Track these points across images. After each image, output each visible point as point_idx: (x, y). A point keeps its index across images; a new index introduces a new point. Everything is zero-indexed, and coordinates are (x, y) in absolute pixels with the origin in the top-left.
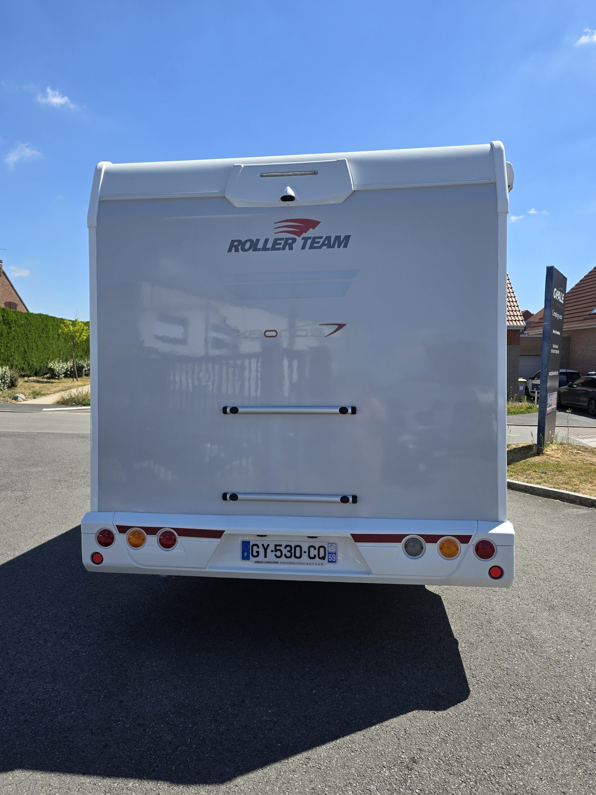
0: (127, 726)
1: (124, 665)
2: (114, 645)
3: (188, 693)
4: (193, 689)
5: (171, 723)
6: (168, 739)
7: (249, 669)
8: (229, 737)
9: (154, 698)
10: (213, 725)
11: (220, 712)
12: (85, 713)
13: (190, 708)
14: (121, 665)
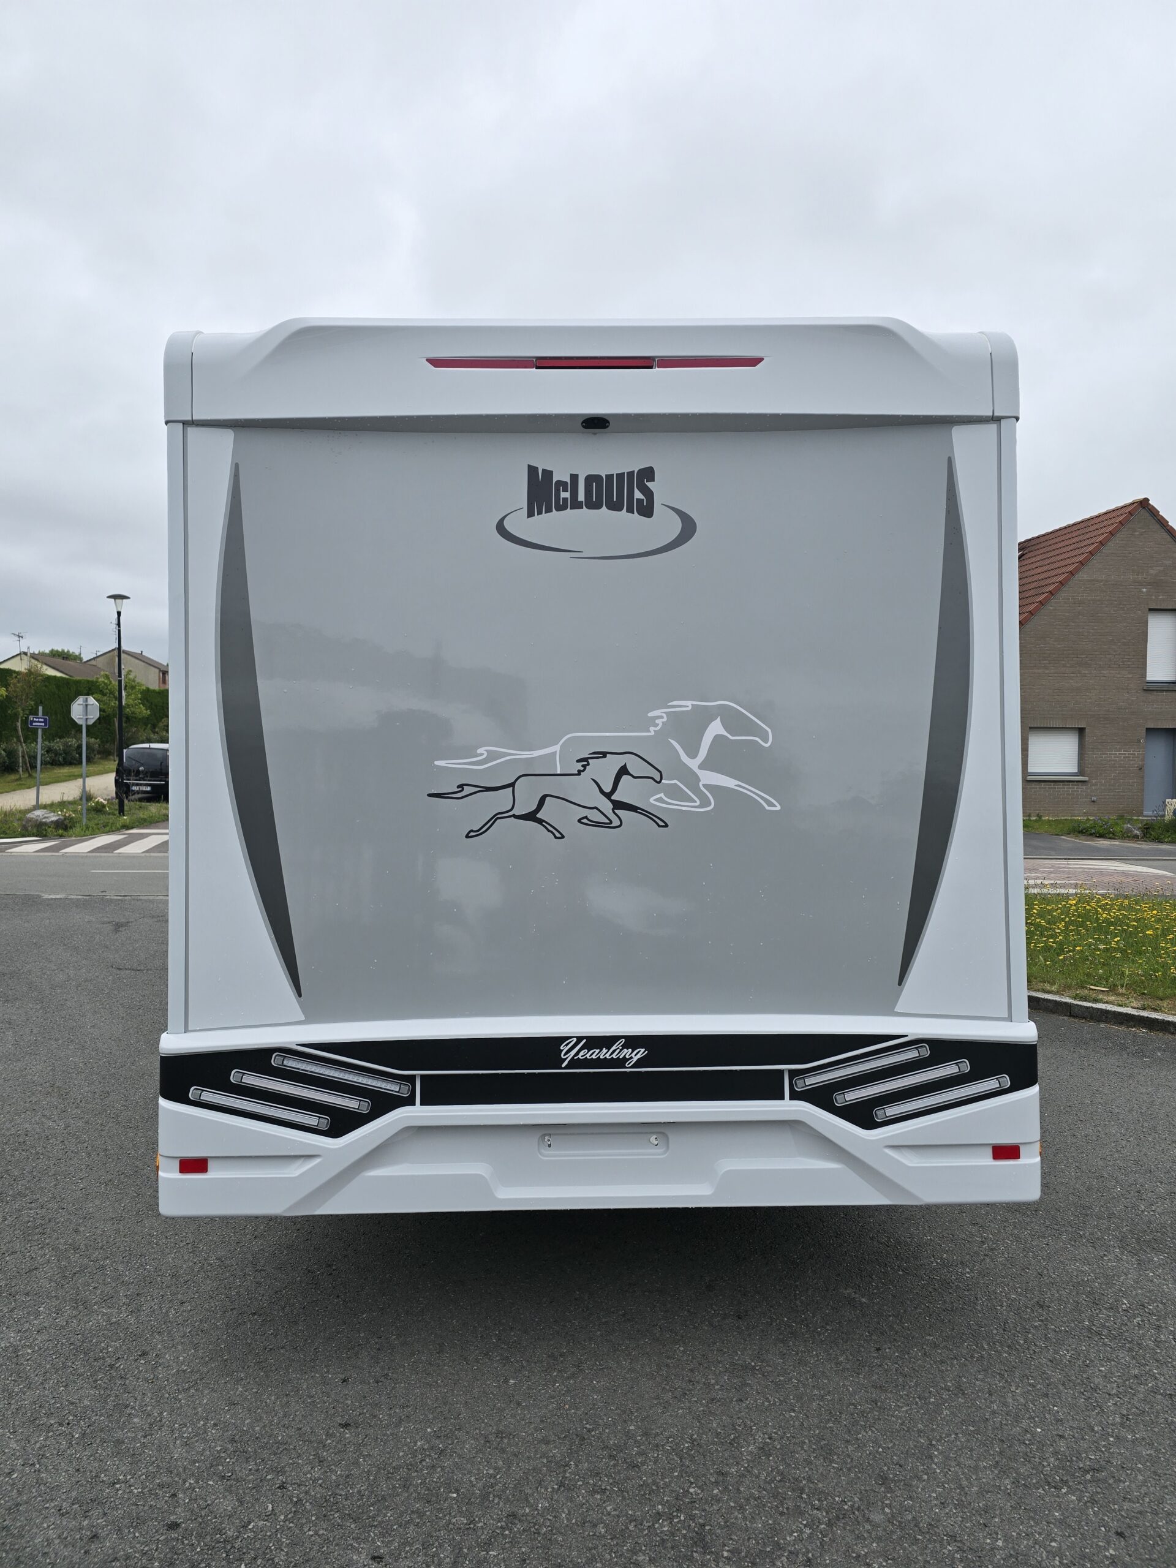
0: (136, 1491)
1: (117, 1366)
2: (92, 1326)
3: (259, 1410)
4: (268, 1401)
5: (230, 1474)
6: (225, 1510)
7: (379, 1349)
8: (351, 1491)
9: (188, 1428)
10: (316, 1469)
11: (329, 1441)
12: (42, 1472)
13: (265, 1441)
14: (111, 1366)
